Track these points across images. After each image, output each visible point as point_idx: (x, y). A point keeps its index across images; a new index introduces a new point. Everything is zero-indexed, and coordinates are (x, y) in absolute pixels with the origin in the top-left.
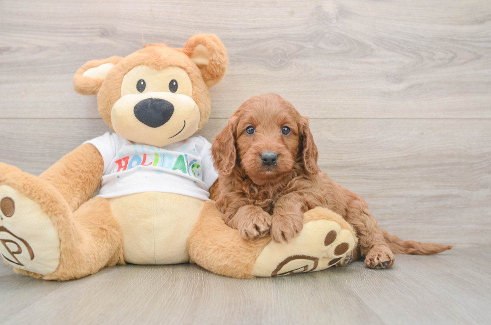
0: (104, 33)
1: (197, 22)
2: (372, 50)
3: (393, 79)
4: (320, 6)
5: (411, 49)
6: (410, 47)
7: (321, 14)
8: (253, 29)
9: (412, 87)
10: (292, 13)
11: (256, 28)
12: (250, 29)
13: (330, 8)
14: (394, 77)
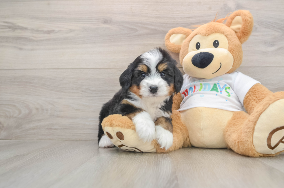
0: (106, 22)
1: (157, 14)
2: (256, 28)
3: (269, 44)
4: (226, 4)
5: (279, 27)
6: (278, 26)
7: (227, 8)
8: (188, 17)
9: (280, 49)
10: (210, 8)
11: (190, 17)
12: (186, 17)
13: (231, 4)
14: (269, 43)
